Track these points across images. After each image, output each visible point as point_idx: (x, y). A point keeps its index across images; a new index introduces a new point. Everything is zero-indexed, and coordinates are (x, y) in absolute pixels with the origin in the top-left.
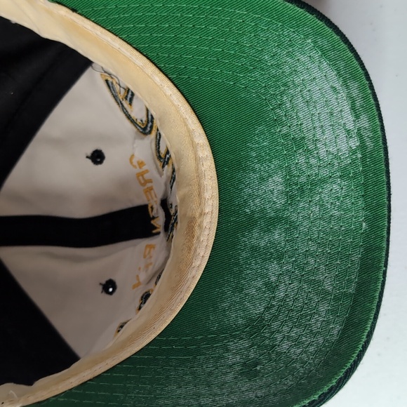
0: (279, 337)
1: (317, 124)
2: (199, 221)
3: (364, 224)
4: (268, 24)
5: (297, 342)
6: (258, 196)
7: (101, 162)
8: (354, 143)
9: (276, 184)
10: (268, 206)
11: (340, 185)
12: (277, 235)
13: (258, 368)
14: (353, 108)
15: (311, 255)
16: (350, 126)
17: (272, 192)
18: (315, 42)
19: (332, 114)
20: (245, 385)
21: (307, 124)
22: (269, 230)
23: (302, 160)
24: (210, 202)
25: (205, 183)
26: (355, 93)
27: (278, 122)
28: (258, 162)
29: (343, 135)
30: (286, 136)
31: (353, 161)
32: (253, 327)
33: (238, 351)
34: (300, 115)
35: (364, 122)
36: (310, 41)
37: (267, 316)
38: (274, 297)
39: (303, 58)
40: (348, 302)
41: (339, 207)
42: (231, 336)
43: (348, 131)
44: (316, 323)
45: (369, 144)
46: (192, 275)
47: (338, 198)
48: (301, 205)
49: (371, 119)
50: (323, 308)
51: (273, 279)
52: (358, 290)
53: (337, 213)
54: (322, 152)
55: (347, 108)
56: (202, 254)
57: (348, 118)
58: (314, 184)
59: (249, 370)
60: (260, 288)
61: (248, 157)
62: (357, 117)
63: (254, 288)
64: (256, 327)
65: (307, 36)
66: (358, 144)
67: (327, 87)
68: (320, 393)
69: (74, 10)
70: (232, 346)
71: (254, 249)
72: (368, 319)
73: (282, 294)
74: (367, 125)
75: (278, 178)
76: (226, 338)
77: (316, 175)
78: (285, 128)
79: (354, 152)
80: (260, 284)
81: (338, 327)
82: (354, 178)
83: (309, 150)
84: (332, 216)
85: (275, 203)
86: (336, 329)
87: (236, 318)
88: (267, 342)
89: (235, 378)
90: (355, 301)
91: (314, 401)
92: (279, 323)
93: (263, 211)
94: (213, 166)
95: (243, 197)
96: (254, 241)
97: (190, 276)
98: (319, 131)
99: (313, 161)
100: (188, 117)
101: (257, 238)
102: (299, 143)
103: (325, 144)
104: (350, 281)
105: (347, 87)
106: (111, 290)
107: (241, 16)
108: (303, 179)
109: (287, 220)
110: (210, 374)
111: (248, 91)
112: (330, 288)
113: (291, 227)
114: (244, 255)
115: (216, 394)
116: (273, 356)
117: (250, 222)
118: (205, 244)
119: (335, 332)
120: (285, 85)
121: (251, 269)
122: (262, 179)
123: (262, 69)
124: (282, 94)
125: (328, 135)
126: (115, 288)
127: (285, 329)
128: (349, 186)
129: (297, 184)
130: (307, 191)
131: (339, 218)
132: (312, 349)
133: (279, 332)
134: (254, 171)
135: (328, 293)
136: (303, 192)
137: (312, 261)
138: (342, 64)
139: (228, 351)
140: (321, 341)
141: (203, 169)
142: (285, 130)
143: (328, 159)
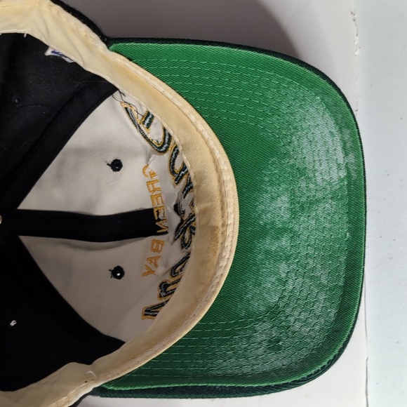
0: (292, 319)
1: (316, 158)
2: (221, 230)
3: (348, 234)
4: (289, 83)
5: (306, 323)
6: (269, 211)
7: (118, 170)
8: (343, 174)
9: (283, 202)
10: (277, 219)
11: (331, 204)
12: (285, 242)
13: (280, 343)
14: (344, 148)
15: (310, 257)
16: (341, 161)
17: (280, 208)
18: (322, 99)
19: (328, 151)
20: (272, 357)
21: (309, 158)
22: (278, 238)
23: (304, 185)
24: (232, 216)
25: (228, 200)
26: (347, 137)
27: (287, 155)
28: (270, 185)
29: (335, 168)
30: (292, 166)
31: (341, 186)
32: (273, 312)
33: (263, 331)
34: (304, 151)
35: (351, 158)
36: (319, 98)
37: (281, 305)
38: (285, 289)
39: (311, 110)
40: (340, 292)
41: (330, 221)
42: (257, 320)
43: (339, 165)
44: (318, 308)
45: (354, 175)
46: (221, 273)
47: (329, 214)
48: (302, 219)
49: (356, 157)
50: (322, 297)
51: (283, 275)
52: (345, 283)
53: (328, 225)
54: (319, 179)
55: (339, 148)
56: (227, 257)
57: (340, 155)
58: (311, 203)
59: (274, 346)
60: (274, 283)
61: (262, 182)
62: (346, 154)
63: (269, 282)
64: (274, 312)
65: (317, 94)
66: (345, 174)
67: (326, 131)
68: (328, 360)
69: (130, 60)
70: (257, 327)
71: (267, 252)
72: (355, 305)
73: (291, 287)
74: (353, 161)
75: (285, 198)
76: (252, 322)
77: (314, 196)
78: (292, 160)
79: (342, 180)
80: (273, 280)
81: (334, 311)
82: (341, 199)
83: (309, 178)
84: (324, 227)
85: (282, 217)
86: (333, 312)
87: (258, 306)
88: (283, 323)
89: (265, 352)
90: (344, 292)
91: (324, 366)
92: (291, 309)
93: (273, 223)
94: (235, 187)
95: (257, 212)
96: (267, 246)
97: (219, 274)
98: (317, 164)
99: (312, 186)
100: (215, 148)
101: (269, 244)
102: (302, 172)
103: (321, 174)
104: (339, 276)
105: (341, 132)
106: (119, 274)
107: (269, 76)
108: (303, 199)
109: (291, 230)
110: (246, 349)
111: (266, 131)
112: (325, 282)
113: (294, 235)
114: (260, 257)
115: (253, 365)
116: (290, 334)
117: (263, 232)
118: (229, 248)
119: (332, 315)
120: (295, 128)
121: (267, 268)
122: (273, 198)
123: (279, 116)
124: (292, 134)
125: (324, 166)
126: (123, 274)
127: (296, 313)
128: (337, 205)
129: (299, 203)
130: (307, 208)
131: (330, 229)
132: (317, 328)
133: (291, 315)
134: (267, 192)
135: (325, 286)
136: (303, 209)
137: (311, 262)
138: (340, 116)
139: (256, 331)
140: (323, 321)
141: (227, 189)
142: (292, 162)
143: (322, 184)
